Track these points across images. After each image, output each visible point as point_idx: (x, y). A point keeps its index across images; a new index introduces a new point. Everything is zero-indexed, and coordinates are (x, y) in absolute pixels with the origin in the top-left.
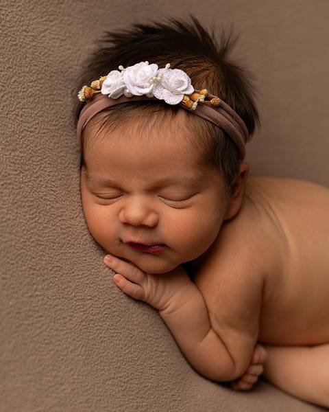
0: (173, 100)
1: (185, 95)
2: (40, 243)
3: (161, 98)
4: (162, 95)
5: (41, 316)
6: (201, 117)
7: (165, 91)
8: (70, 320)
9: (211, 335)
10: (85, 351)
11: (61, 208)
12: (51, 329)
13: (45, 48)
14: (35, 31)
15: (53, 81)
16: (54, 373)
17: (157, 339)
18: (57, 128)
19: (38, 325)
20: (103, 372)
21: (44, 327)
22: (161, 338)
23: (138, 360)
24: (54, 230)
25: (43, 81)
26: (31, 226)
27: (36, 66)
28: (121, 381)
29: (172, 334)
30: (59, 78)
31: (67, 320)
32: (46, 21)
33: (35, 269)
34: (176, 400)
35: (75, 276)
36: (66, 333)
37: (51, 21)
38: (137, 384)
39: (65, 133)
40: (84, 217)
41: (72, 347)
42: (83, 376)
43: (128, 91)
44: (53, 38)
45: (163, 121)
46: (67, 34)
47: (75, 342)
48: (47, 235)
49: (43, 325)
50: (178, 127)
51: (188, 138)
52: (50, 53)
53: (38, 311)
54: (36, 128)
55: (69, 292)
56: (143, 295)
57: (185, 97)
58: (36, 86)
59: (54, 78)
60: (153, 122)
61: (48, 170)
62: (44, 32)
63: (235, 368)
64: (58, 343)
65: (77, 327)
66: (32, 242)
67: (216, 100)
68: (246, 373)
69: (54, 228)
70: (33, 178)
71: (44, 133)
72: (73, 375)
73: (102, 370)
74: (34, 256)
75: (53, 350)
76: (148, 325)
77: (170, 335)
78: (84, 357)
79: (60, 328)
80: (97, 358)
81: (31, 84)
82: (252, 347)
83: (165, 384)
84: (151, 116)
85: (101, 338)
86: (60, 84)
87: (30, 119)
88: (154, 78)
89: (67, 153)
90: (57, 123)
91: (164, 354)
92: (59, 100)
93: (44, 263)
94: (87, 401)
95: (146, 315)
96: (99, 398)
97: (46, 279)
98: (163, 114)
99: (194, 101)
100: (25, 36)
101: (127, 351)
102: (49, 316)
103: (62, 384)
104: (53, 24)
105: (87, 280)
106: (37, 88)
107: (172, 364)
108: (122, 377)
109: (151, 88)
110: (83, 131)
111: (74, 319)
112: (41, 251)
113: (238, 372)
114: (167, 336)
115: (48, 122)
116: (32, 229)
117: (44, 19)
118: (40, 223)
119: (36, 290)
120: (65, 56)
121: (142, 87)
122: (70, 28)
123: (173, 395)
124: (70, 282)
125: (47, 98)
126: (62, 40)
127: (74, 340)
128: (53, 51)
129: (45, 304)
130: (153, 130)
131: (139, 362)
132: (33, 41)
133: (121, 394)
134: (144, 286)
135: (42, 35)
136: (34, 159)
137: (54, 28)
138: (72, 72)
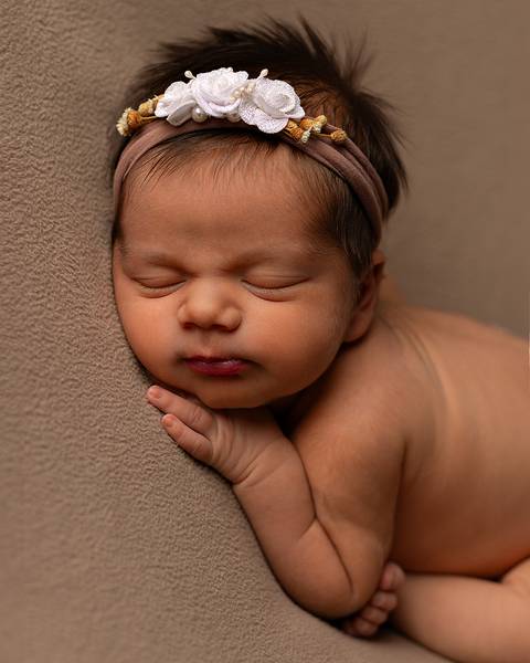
0: (271, 127)
1: (290, 119)
2: (47, 337)
3: (251, 123)
4: (254, 117)
5: (44, 447)
6: (314, 159)
7: (258, 112)
8: (91, 464)
9: (315, 529)
10: (114, 516)
11: (82, 297)
12: (60, 470)
13: (71, 55)
14: (56, 26)
15: (81, 108)
16: (62, 537)
17: (228, 527)
18: (83, 177)
19: (38, 459)
20: (142, 554)
21: (48, 465)
22: (235, 528)
23: (197, 550)
24: (72, 325)
25: (64, 103)
26: (34, 309)
27: (55, 77)
28: (170, 574)
29: (251, 526)
30: (90, 104)
31: (85, 463)
32: (74, 16)
33: (37, 375)
34: (257, 624)
35: (101, 401)
36: (84, 483)
37: (83, 19)
38: (197, 584)
39: (95, 189)
40: (120, 321)
41: (92, 505)
42: (108, 551)
43: (198, 111)
44: (85, 44)
45: (253, 158)
46: (107, 44)
47: (98, 499)
48: (60, 329)
49: (48, 460)
50: (277, 168)
51: (293, 189)
52: (78, 63)
53: (39, 438)
54: (50, 169)
55: (91, 422)
56: (209, 454)
57: (291, 123)
58: (52, 107)
59: (82, 103)
60: (237, 159)
61: (67, 235)
62: (71, 30)
63: (352, 591)
64: (70, 493)
65: (101, 477)
66: (35, 333)
67: (339, 134)
68: (369, 603)
69: (70, 321)
70: (41, 240)
71: (63, 179)
72: (93, 546)
73: (141, 550)
74: (37, 353)
75: (60, 501)
76: (214, 504)
77: (248, 527)
78: (111, 524)
79: (74, 472)
80: (132, 530)
81: (45, 102)
82: (382, 561)
83: (239, 596)
84: (234, 151)
85: (140, 502)
86: (92, 114)
87: (41, 153)
88: (242, 89)
89: (95, 219)
90: (83, 171)
91: (239, 553)
92: (88, 138)
93: (52, 369)
94: (114, 590)
95: (213, 487)
96: (133, 590)
97: (56, 394)
98: (254, 148)
99: (305, 130)
100: (41, 30)
101: (181, 533)
102: (56, 450)
103: (73, 556)
104: (85, 23)
105: (121, 412)
106: (54, 111)
107: (252, 571)
108: (172, 568)
109: (235, 105)
110: (123, 183)
111: (98, 465)
112: (49, 350)
113: (356, 599)
114: (244, 528)
115: (68, 165)
116: (35, 313)
117: (72, 13)
118: (50, 309)
119: (37, 406)
120: (101, 74)
121: (222, 105)
122: (111, 36)
123: (253, 616)
124: (92, 408)
125: (69, 129)
126: (98, 51)
127: (97, 495)
128: (83, 62)
129: (51, 430)
130: (237, 172)
131: (200, 553)
132: (51, 39)
133: (169, 592)
134: (212, 437)
135: (67, 34)
136: (45, 213)
137: (87, 30)
138: (110, 101)
